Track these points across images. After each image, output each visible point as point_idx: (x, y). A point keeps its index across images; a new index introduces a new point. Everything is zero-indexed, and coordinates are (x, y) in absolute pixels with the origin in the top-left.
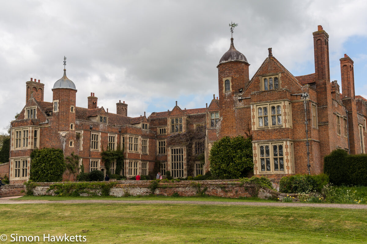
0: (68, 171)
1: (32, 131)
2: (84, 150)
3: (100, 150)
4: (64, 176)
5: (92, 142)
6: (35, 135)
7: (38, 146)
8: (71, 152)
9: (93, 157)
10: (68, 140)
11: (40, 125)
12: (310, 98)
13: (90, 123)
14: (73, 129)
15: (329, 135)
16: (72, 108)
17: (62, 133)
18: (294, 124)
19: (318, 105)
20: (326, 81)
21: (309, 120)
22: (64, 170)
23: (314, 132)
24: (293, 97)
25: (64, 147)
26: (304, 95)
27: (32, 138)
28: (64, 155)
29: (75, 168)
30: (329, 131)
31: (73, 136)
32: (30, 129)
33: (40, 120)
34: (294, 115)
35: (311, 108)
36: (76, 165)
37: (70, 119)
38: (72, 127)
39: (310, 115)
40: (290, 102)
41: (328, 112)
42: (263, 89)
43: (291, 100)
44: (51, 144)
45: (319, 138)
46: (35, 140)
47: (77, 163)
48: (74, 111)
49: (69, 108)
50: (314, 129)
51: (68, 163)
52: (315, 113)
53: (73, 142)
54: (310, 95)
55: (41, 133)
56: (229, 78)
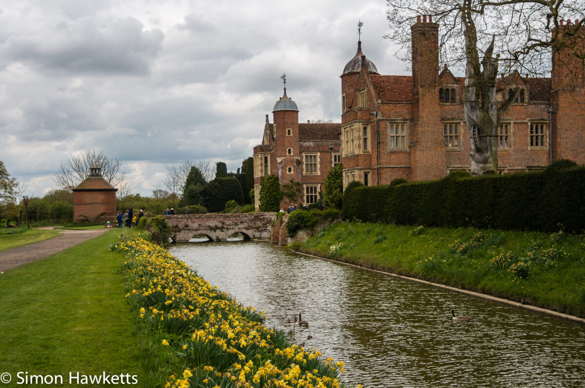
0: (286, 200)
1: (261, 158)
2: (322, 174)
4: (282, 204)
6: (266, 161)
7: (269, 173)
8: (290, 179)
10: (285, 166)
11: (270, 151)
12: (383, 116)
13: (330, 143)
14: (292, 154)
15: (417, 158)
16: (289, 131)
17: (279, 160)
18: (372, 148)
19: (412, 120)
20: (420, 89)
21: (379, 143)
22: (282, 198)
23: (393, 156)
24: (372, 116)
25: (280, 174)
26: (375, 113)
27: (262, 165)
28: (280, 183)
29: (296, 196)
30: (418, 153)
31: (291, 162)
32: (260, 156)
33: (269, 146)
34: (372, 137)
35: (386, 128)
36: (297, 193)
37: (287, 143)
38: (290, 152)
39: (382, 137)
40: (367, 123)
41: (420, 129)
42: (360, 105)
43: (370, 119)
44: (275, 171)
45: (409, 163)
46: (266, 166)
47: (300, 191)
48: (291, 135)
49: (285, 131)
50: (392, 152)
51: (286, 191)
52: (404, 132)
53: (292, 169)
54: (382, 113)
55: (271, 159)
56: (344, 94)
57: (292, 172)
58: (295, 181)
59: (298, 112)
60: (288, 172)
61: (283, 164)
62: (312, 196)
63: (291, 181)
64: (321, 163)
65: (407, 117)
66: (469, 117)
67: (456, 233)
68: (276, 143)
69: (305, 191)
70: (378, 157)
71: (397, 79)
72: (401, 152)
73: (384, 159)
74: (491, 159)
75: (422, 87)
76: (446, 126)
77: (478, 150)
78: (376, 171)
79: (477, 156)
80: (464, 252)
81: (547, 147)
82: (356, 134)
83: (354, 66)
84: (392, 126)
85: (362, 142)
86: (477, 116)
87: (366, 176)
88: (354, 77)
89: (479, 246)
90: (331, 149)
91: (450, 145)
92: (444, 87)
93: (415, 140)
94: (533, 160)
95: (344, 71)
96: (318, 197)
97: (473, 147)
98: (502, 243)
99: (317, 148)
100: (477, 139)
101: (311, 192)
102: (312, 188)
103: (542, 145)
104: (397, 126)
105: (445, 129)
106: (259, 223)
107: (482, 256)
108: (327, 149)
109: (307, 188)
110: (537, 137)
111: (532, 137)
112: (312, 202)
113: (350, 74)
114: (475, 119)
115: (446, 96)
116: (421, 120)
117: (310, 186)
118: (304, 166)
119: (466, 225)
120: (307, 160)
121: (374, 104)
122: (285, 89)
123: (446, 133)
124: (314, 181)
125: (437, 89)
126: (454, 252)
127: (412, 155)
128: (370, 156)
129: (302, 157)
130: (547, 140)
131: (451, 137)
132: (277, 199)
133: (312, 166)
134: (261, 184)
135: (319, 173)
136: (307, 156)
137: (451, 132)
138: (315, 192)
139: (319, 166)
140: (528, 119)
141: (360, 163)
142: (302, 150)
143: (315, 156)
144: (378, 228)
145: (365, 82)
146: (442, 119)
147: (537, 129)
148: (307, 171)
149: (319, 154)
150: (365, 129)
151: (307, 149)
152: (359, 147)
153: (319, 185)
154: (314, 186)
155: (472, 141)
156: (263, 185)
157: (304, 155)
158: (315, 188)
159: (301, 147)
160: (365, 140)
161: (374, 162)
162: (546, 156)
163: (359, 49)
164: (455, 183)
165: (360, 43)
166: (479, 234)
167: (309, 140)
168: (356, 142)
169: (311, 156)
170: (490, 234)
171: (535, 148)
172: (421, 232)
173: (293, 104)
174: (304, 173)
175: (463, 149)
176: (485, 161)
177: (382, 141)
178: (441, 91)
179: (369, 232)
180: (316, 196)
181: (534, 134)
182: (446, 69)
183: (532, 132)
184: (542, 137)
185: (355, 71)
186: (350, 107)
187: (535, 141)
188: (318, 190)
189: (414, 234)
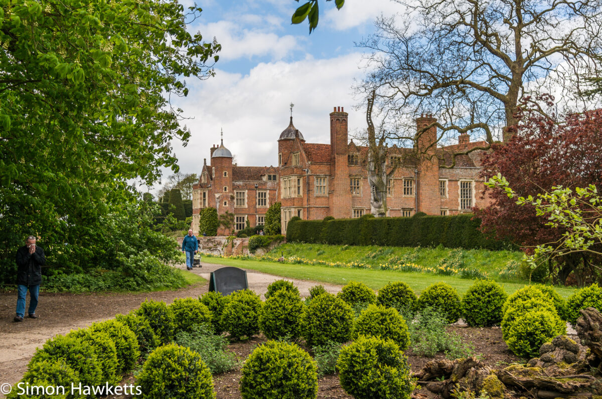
0: (222, 227)
1: (201, 194)
2: (249, 207)
3: (268, 206)
4: (219, 231)
5: (259, 200)
6: (204, 196)
7: (207, 205)
8: (226, 211)
9: (260, 213)
10: (222, 200)
11: (208, 188)
12: (312, 173)
13: (256, 183)
14: (227, 191)
15: (334, 202)
16: (225, 173)
17: (217, 195)
18: (303, 193)
19: (330, 176)
20: (336, 156)
21: (309, 191)
22: (219, 226)
23: (318, 200)
24: (303, 172)
25: (218, 207)
26: (306, 170)
27: (201, 199)
28: (218, 214)
29: (230, 224)
30: (334, 198)
31: (227, 197)
32: (199, 191)
33: (207, 184)
34: (303, 186)
35: (314, 180)
36: (231, 222)
37: (223, 183)
38: (225, 190)
39: (311, 186)
40: (300, 176)
41: (335, 182)
42: (294, 164)
43: (302, 174)
44: (212, 204)
45: (328, 204)
46: (204, 200)
47: (232, 220)
48: (227, 176)
49: (222, 173)
50: (317, 197)
51: (222, 220)
52: (325, 183)
53: (227, 203)
54: (311, 170)
55: (208, 194)
56: (281, 154)
57: (227, 205)
58: (230, 212)
59: (232, 158)
60: (224, 205)
61: (220, 199)
62: (240, 224)
63: (226, 213)
64: (248, 199)
65: (327, 173)
66: (371, 180)
67: (367, 248)
68: (214, 183)
69: (235, 221)
70: (308, 200)
71: (319, 146)
72: (323, 197)
73: (312, 201)
74: (383, 206)
75: (337, 154)
76: (351, 180)
77: (376, 200)
78: (306, 209)
79: (375, 203)
80: (374, 257)
81: (414, 196)
82: (293, 184)
83: (288, 134)
84: (317, 179)
85: (297, 189)
86: (375, 179)
87: (299, 212)
88: (288, 142)
89: (381, 254)
90: (256, 187)
91: (354, 193)
92: (351, 154)
93: (332, 189)
94: (406, 204)
95: (281, 137)
96: (246, 225)
97: (372, 198)
98: (393, 252)
99: (245, 187)
100: (375, 194)
101: (240, 221)
102: (240, 218)
103: (411, 194)
104: (321, 179)
105: (351, 182)
106: (211, 245)
107: (383, 259)
108: (253, 187)
109: (237, 218)
110: (408, 189)
111: (405, 189)
112: (240, 229)
113: (286, 140)
114: (374, 181)
115: (351, 160)
116: (336, 176)
117: (239, 216)
118: (235, 201)
119: (373, 244)
120: (237, 196)
121: (305, 164)
122: (222, 140)
123: (351, 184)
124: (243, 212)
125: (347, 155)
126: (369, 257)
127: (330, 199)
128: (302, 199)
129: (234, 194)
130: (414, 191)
131: (355, 187)
132: (215, 226)
133: (241, 201)
134: (200, 214)
135: (246, 206)
136: (237, 193)
137: (355, 185)
138: (243, 221)
139: (246, 201)
140: (402, 177)
141: (295, 204)
142: (235, 187)
143: (244, 193)
144: (317, 247)
145: (298, 148)
146: (350, 176)
147: (408, 183)
148: (237, 204)
149: (247, 191)
150: (299, 180)
151: (238, 187)
152: (295, 193)
153: (246, 216)
154: (242, 216)
155: (372, 194)
156: (204, 215)
157: (235, 191)
158: (243, 218)
159: (233, 185)
160: (299, 187)
161: (305, 203)
162: (413, 202)
163: (291, 122)
164: (366, 221)
165: (291, 118)
166: (380, 248)
167: (239, 180)
168: (293, 189)
169: (240, 193)
170: (386, 249)
171: (407, 196)
172: (346, 249)
173: (229, 153)
174: (235, 206)
175: (362, 196)
176: (380, 207)
177: (311, 189)
178: (349, 156)
179: (311, 249)
180: (243, 224)
181: (406, 187)
182: (352, 142)
183: (405, 186)
184: (411, 188)
185: (289, 138)
186: (286, 163)
187: (407, 191)
188: (246, 219)
189: (342, 250)
